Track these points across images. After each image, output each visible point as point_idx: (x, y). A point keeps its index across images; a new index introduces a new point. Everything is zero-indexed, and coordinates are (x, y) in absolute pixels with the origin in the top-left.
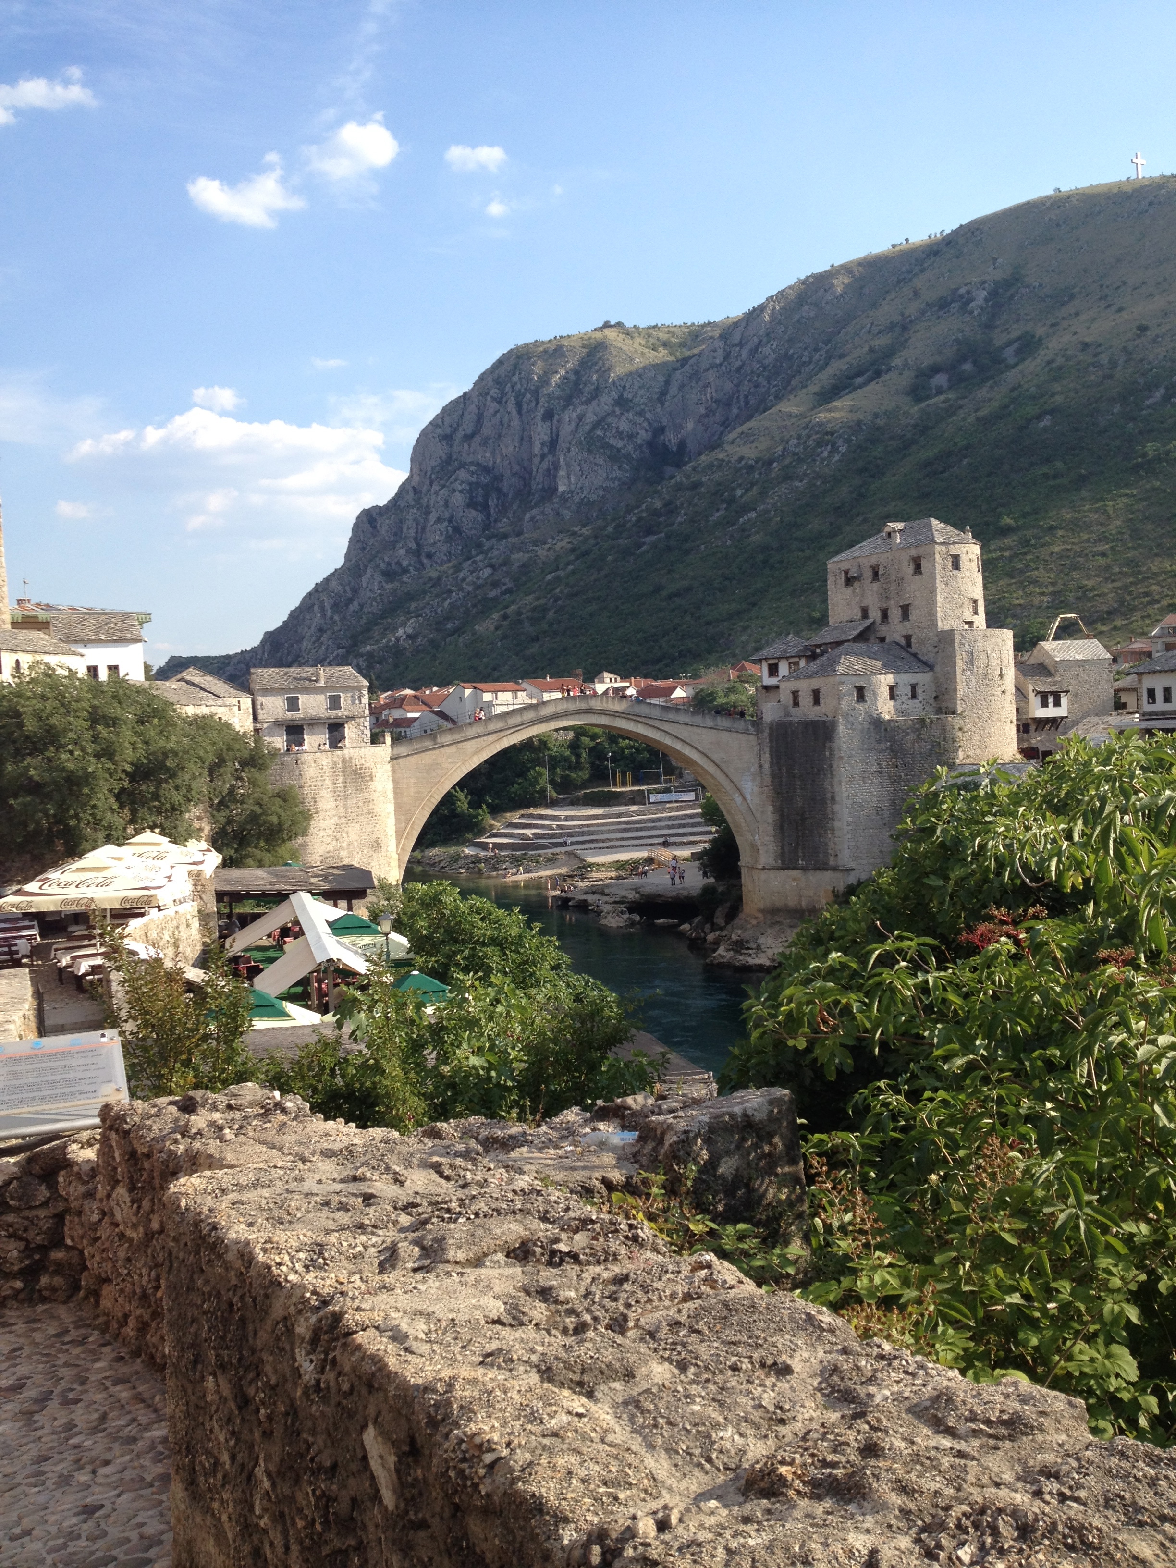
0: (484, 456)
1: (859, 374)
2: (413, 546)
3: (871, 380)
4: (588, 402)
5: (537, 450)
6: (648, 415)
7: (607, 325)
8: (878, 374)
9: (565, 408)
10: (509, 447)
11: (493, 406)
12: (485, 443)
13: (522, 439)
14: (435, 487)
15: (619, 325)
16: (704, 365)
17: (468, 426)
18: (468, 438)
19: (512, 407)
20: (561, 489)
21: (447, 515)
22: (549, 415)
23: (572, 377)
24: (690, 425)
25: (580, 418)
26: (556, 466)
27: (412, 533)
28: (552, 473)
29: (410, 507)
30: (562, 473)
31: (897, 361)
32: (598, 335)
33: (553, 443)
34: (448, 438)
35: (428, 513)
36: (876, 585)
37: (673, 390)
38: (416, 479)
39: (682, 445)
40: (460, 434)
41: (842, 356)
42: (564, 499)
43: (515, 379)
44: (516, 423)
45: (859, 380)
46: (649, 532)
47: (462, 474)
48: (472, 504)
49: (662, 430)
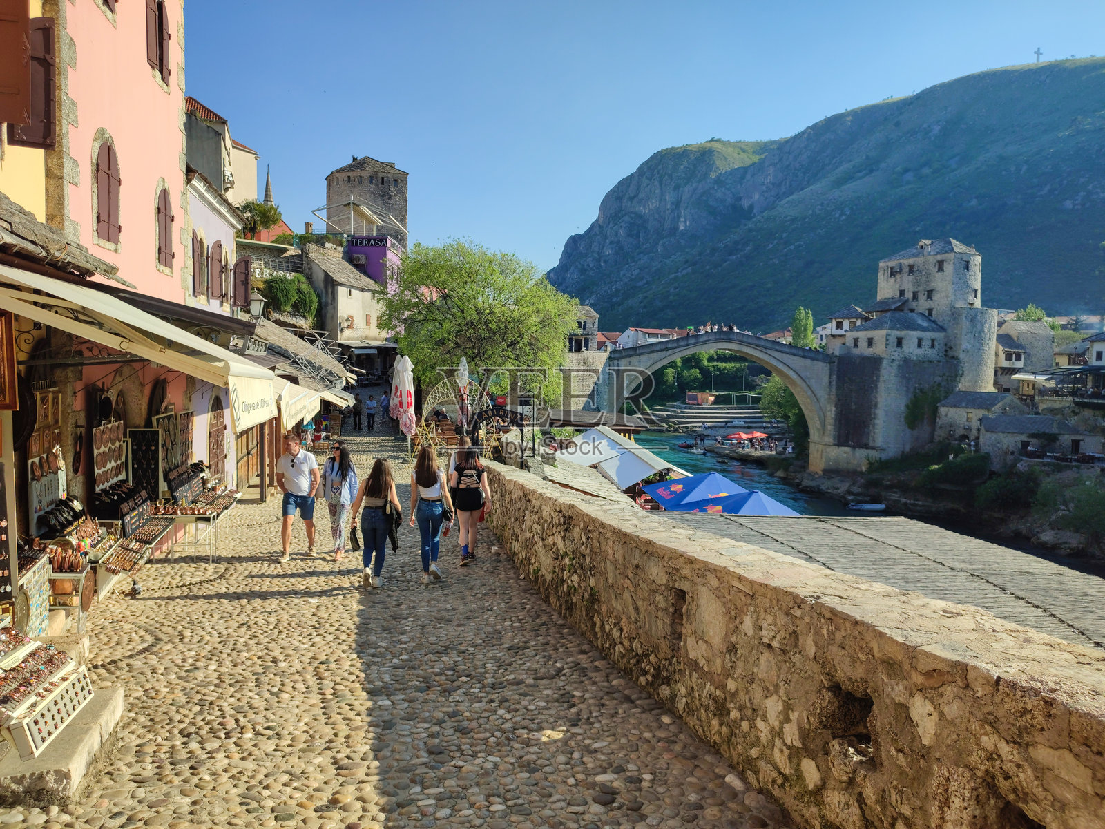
0: (640, 209)
1: (860, 171)
2: (596, 256)
3: (867, 175)
4: (699, 181)
5: (668, 207)
6: (733, 190)
7: (712, 140)
8: (871, 171)
9: (686, 184)
10: (653, 205)
11: (645, 181)
12: (640, 202)
13: (661, 200)
14: (611, 225)
15: (719, 140)
16: (767, 164)
17: (631, 192)
18: (631, 199)
19: (656, 183)
20: (681, 228)
21: (616, 240)
22: (677, 188)
23: (691, 167)
24: (757, 196)
25: (695, 190)
26: (679, 217)
27: (597, 249)
28: (676, 220)
29: (596, 234)
30: (682, 219)
31: (883, 165)
32: (708, 145)
33: (677, 204)
34: (620, 199)
35: (606, 238)
36: (911, 278)
37: (748, 176)
38: (601, 220)
39: (751, 207)
40: (627, 196)
41: (850, 161)
42: (683, 233)
43: (660, 167)
44: (658, 191)
45: (860, 175)
46: (731, 254)
47: (626, 218)
48: (630, 235)
49: (740, 199)
